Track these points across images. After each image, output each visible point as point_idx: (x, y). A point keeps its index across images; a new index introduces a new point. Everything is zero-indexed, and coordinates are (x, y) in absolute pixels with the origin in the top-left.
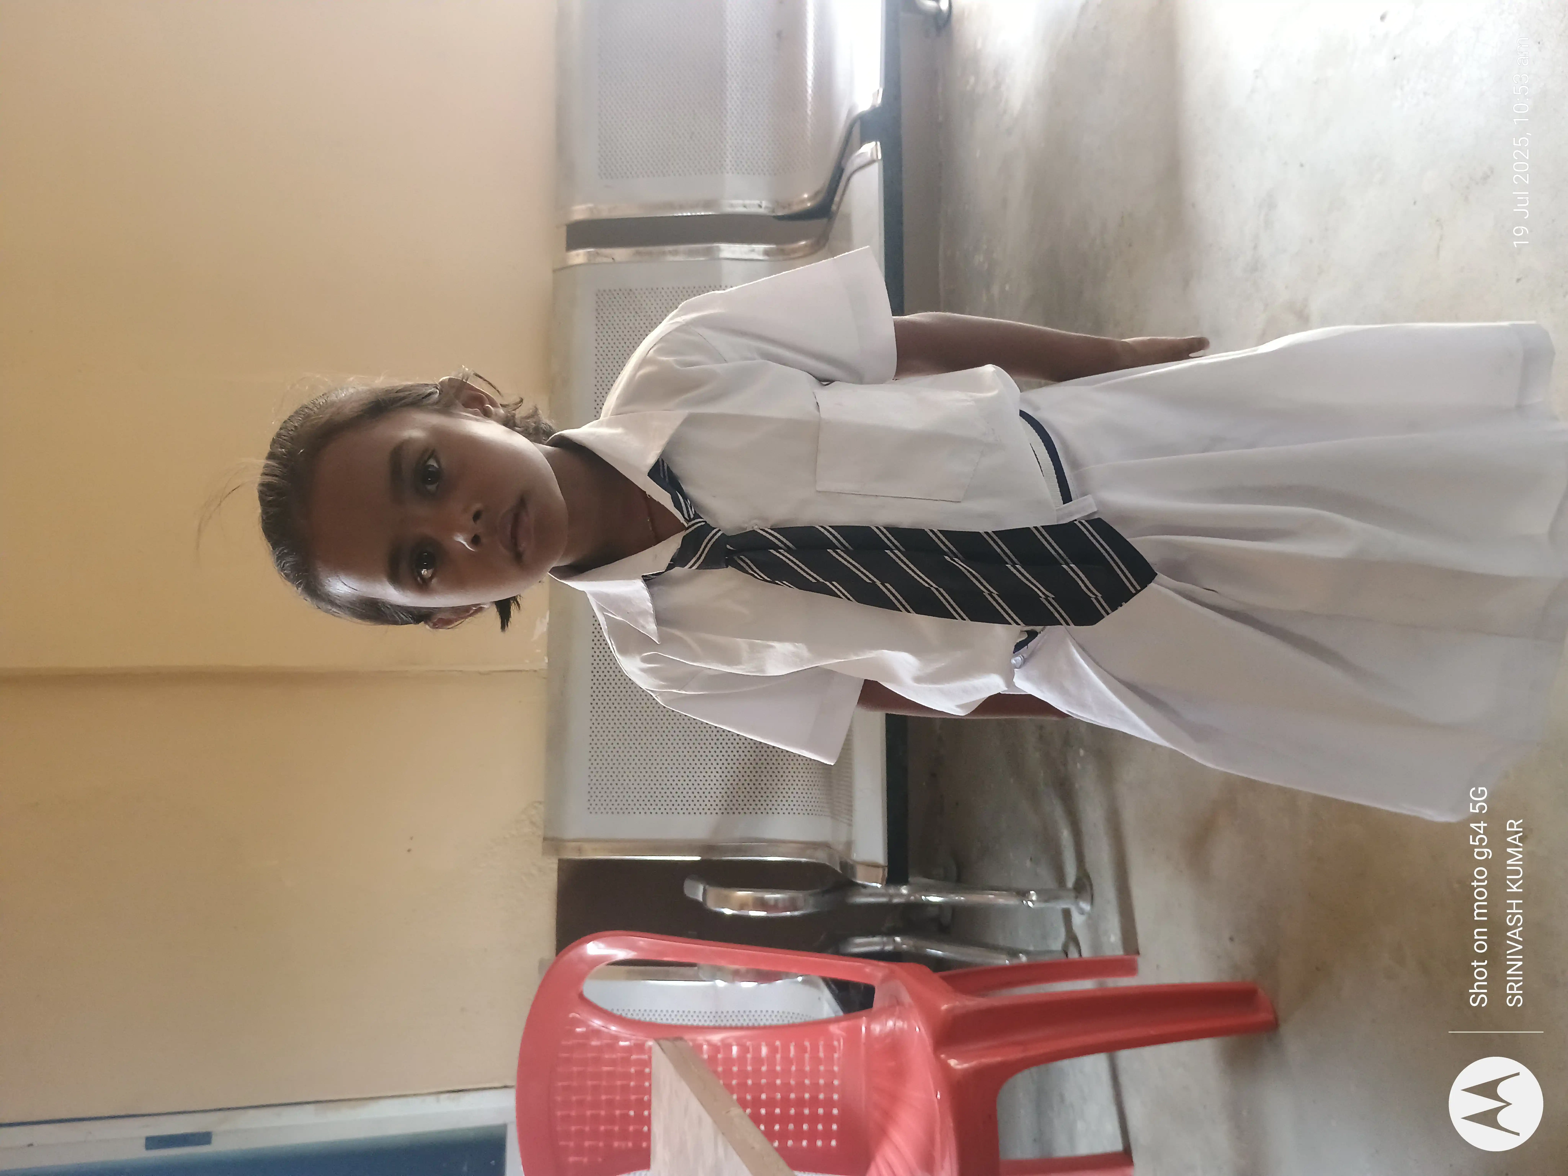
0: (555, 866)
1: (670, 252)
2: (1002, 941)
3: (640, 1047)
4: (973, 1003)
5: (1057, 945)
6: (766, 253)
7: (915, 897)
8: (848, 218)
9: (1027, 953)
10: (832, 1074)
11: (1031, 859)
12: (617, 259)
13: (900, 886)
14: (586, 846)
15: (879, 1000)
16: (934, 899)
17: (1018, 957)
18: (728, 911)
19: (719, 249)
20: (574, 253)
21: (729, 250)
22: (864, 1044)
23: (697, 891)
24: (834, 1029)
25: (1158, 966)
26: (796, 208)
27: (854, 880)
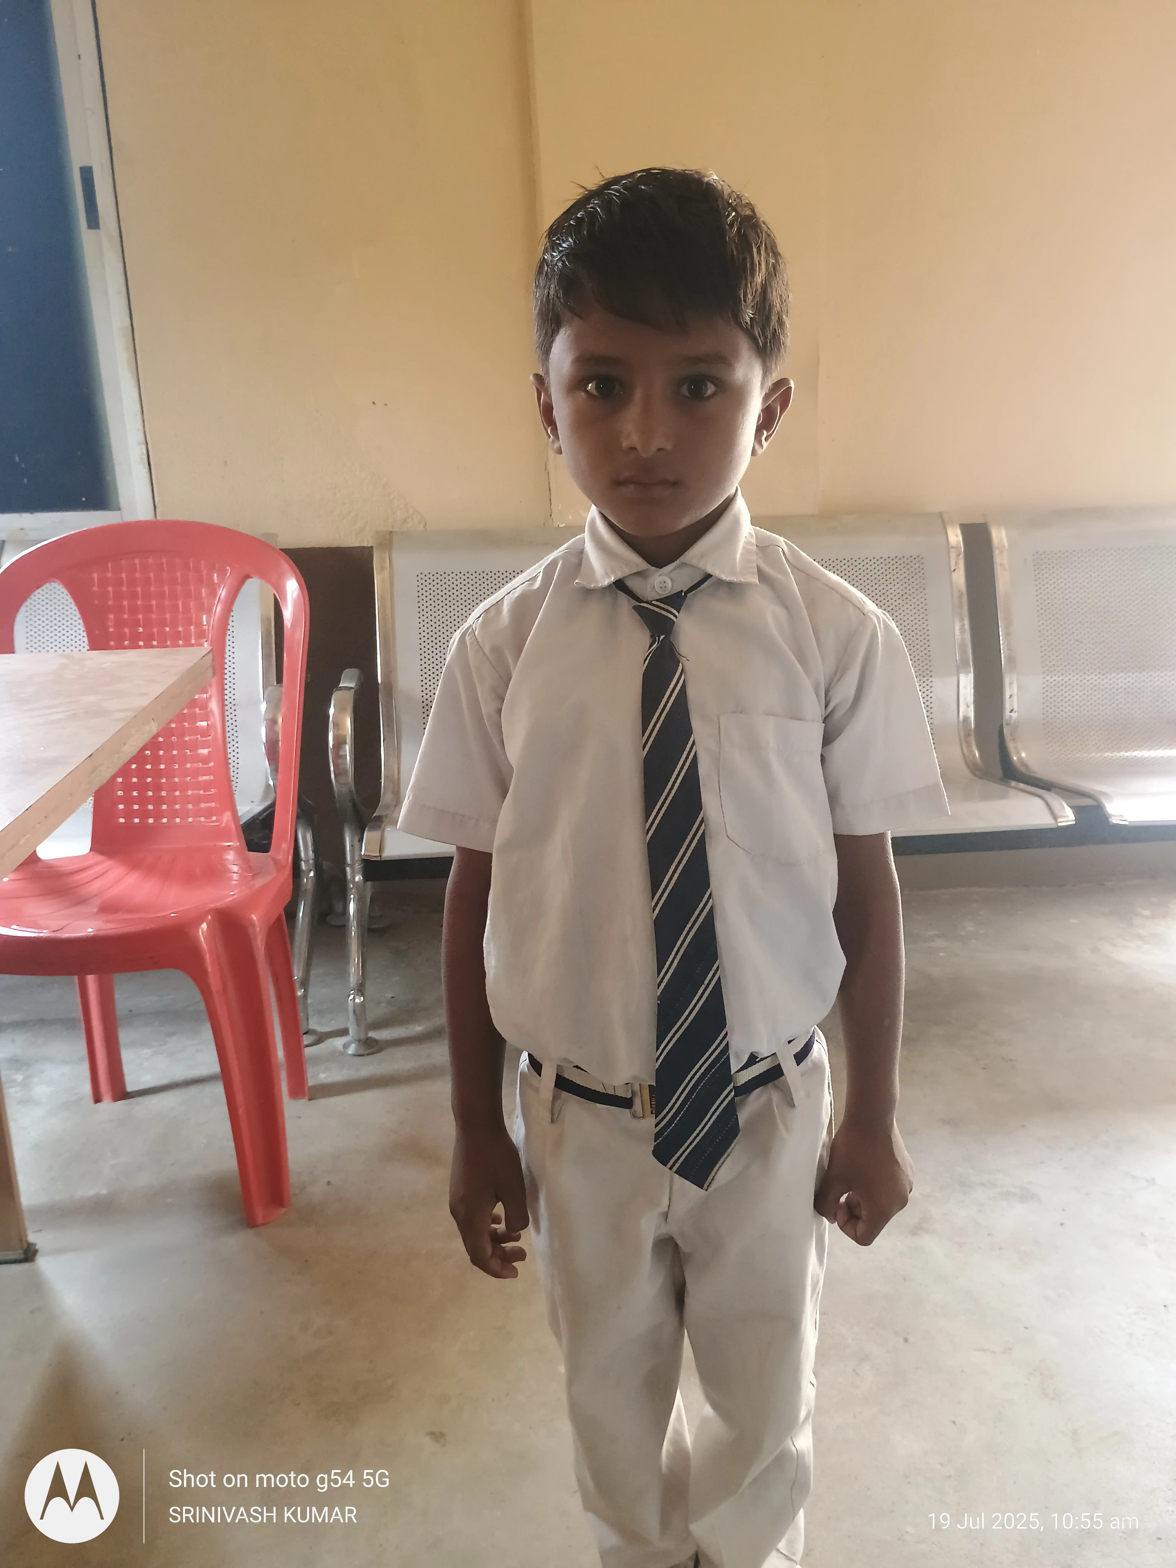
0: (365, 544)
1: (963, 625)
2: (316, 972)
3: (201, 634)
4: (259, 944)
5: (314, 1024)
6: (966, 719)
7: (352, 888)
8: (1003, 797)
9: (305, 996)
10: (185, 815)
11: (393, 997)
12: (954, 574)
13: (362, 874)
14: (386, 573)
15: (255, 857)
16: (352, 908)
17: (301, 989)
18: (332, 711)
19: (967, 673)
20: (959, 532)
21: (967, 682)
22: (215, 845)
23: (349, 681)
24: (227, 816)
25: (300, 1117)
26: (1011, 746)
27: (367, 829)
